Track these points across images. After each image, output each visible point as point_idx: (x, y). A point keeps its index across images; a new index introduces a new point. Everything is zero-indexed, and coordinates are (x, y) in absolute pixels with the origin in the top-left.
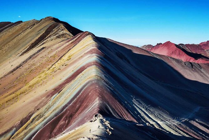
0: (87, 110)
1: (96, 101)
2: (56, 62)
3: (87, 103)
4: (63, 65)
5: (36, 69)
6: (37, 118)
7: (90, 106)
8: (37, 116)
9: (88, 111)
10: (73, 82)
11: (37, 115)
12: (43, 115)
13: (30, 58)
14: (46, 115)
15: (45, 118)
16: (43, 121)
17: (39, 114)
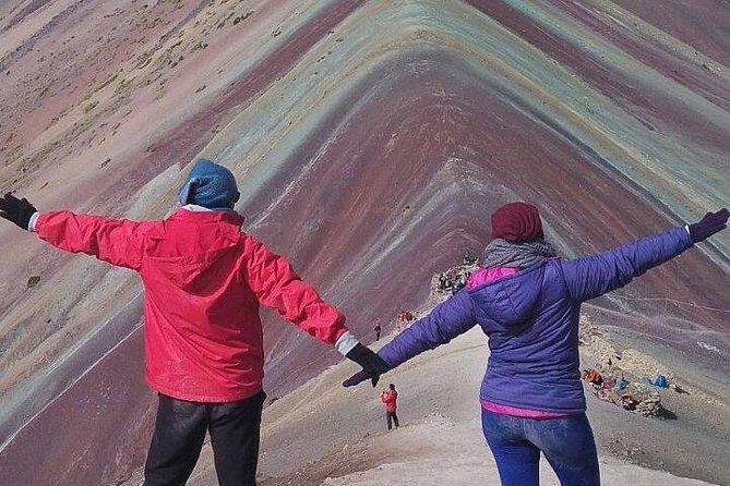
0: (380, 250)
1: (441, 186)
2: (187, 20)
3: (373, 206)
4: (222, 25)
5: (79, 72)
6: (18, 341)
7: (399, 221)
8: (26, 323)
9: (385, 254)
10: (273, 89)
11: (25, 316)
12: (65, 314)
13: (52, 24)
14: (84, 311)
15: (70, 338)
16: (56, 353)
17: (41, 312)
